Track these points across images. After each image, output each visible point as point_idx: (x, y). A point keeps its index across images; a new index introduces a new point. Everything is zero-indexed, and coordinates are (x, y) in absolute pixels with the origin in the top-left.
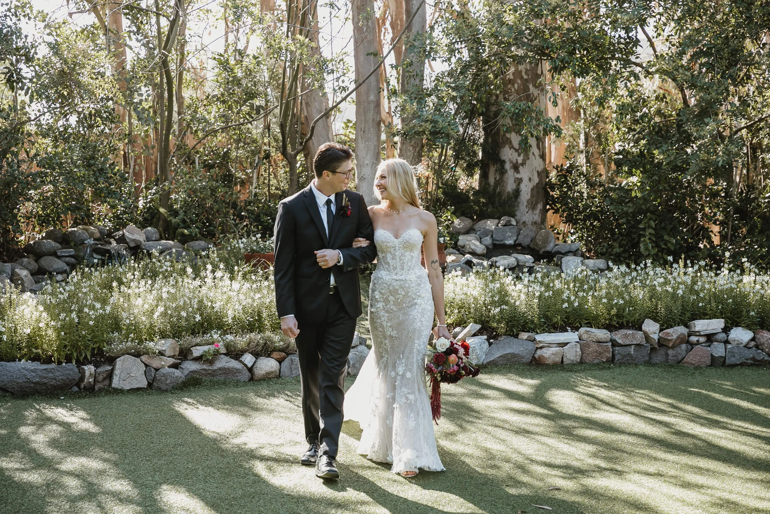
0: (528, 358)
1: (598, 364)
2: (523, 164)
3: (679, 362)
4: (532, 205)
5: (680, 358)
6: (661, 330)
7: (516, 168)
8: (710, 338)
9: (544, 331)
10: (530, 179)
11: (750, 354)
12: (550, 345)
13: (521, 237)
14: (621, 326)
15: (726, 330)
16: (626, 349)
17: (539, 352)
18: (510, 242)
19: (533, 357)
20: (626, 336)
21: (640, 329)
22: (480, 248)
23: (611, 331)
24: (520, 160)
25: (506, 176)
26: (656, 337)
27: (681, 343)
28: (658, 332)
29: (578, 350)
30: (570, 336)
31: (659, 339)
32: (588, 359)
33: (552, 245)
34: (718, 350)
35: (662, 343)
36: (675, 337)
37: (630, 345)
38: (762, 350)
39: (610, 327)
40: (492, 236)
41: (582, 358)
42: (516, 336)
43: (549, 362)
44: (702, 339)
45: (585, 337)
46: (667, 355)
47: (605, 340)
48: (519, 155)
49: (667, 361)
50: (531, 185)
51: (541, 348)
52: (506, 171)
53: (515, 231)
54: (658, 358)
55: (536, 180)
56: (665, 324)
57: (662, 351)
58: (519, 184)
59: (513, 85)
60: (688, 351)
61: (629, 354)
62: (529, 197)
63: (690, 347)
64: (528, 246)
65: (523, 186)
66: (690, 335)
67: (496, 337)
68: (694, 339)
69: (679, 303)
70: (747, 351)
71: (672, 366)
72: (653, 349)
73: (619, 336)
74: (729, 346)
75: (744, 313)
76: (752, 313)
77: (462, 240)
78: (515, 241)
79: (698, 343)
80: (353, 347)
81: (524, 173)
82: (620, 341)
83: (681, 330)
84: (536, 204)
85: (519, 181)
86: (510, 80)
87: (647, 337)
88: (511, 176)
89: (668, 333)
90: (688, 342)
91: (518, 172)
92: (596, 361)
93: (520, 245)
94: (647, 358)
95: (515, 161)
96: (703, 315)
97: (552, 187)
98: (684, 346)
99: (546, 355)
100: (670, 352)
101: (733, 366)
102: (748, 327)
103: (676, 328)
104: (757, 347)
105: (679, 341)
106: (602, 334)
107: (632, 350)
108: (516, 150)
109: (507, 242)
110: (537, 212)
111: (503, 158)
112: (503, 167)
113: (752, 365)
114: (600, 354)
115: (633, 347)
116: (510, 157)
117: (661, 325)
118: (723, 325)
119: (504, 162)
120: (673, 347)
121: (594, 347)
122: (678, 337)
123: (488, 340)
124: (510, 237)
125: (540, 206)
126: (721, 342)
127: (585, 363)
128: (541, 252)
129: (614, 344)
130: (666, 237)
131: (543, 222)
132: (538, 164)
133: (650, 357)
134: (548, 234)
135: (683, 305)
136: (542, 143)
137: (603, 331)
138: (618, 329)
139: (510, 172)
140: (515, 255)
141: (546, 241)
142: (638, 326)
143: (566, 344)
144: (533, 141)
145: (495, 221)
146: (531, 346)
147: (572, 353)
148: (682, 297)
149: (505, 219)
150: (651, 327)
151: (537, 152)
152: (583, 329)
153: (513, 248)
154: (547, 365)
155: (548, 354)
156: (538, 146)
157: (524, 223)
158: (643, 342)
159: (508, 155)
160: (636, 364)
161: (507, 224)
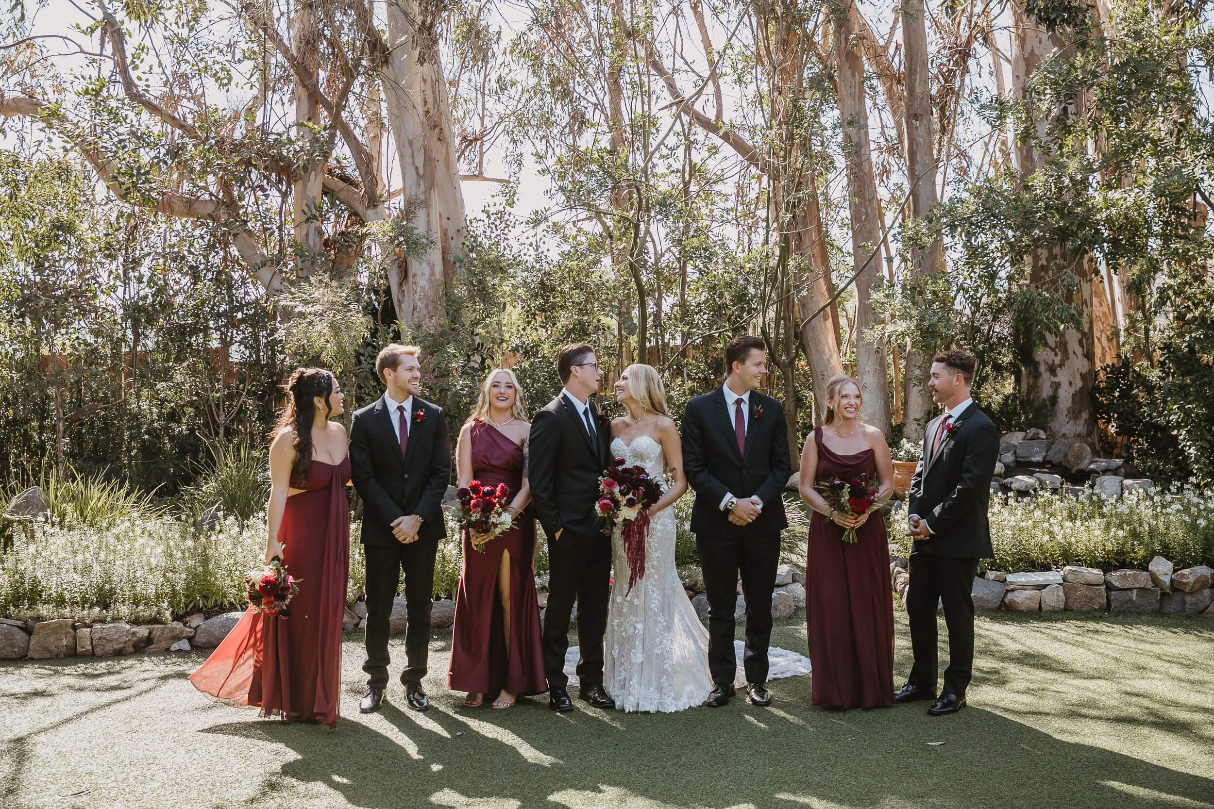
0: (996, 602)
1: (1088, 612)
2: (1061, 365)
3: (1202, 612)
4: (1074, 414)
5: (1202, 606)
6: (1175, 571)
7: (1052, 370)
9: (1019, 570)
10: (1070, 383)
12: (1024, 587)
13: (1051, 452)
14: (1123, 565)
16: (1125, 593)
17: (1010, 596)
18: (1038, 458)
19: (1003, 601)
21: (1146, 569)
23: (1105, 572)
24: (1057, 361)
25: (1041, 380)
26: (1167, 580)
27: (1203, 587)
28: (1170, 572)
29: (1061, 594)
30: (1053, 577)
31: (1172, 581)
32: (1076, 605)
33: (1087, 461)
35: (1176, 587)
36: (1192, 579)
37: (1131, 589)
39: (1106, 566)
40: (1015, 452)
41: (1066, 603)
43: (1023, 607)
45: (1070, 577)
46: (1184, 602)
47: (1095, 582)
48: (1056, 355)
49: (1183, 609)
50: (1072, 390)
51: (1013, 590)
52: (1040, 374)
53: (1043, 445)
54: (1172, 606)
55: (1079, 384)
56: (1181, 563)
57: (1177, 597)
58: (1056, 390)
59: (1047, 272)
60: (1212, 599)
61: (1131, 601)
62: (1069, 404)
64: (1060, 463)
65: (1061, 392)
69: (1200, 537)
71: (1189, 617)
72: (1164, 595)
73: (1115, 577)
78: (1044, 458)
80: (779, 586)
81: (1063, 376)
82: (1117, 584)
83: (1203, 571)
84: (1080, 412)
85: (1057, 386)
86: (1043, 267)
87: (1154, 579)
88: (1046, 379)
89: (1184, 575)
90: (1212, 586)
91: (1055, 375)
92: (1085, 609)
93: (1050, 462)
94: (1157, 606)
95: (1051, 362)
97: (1100, 391)
98: (1207, 592)
99: (1018, 600)
100: (1188, 599)
103: (1195, 568)
105: (1198, 585)
106: (1095, 574)
107: (1134, 595)
108: (1052, 349)
109: (1033, 459)
110: (1082, 422)
111: (1037, 359)
112: (1036, 370)
114: (1091, 599)
115: (1135, 591)
116: (1045, 357)
117: (1176, 565)
119: (1038, 363)
120: (1192, 593)
121: (1083, 590)
122: (1197, 581)
124: (1037, 453)
125: (1085, 415)
127: (1072, 610)
128: (1073, 471)
129: (1109, 587)
131: (1089, 434)
132: (1079, 364)
133: (1161, 605)
134: (1081, 449)
135: (1206, 539)
136: (1087, 340)
137: (1096, 571)
138: (1116, 568)
139: (1046, 375)
140: (1038, 475)
141: (1079, 457)
142: (1143, 566)
143: (1045, 586)
144: (1073, 337)
145: (1022, 434)
146: (999, 588)
147: (1053, 598)
148: (1206, 528)
149: (1032, 432)
150: (1162, 567)
151: (1079, 351)
152: (1068, 568)
153: (1041, 465)
154: (1020, 611)
155: (1020, 598)
156: (1080, 342)
157: (1064, 435)
158: (1150, 585)
159: (1042, 355)
160: (1140, 614)
161: (1035, 438)
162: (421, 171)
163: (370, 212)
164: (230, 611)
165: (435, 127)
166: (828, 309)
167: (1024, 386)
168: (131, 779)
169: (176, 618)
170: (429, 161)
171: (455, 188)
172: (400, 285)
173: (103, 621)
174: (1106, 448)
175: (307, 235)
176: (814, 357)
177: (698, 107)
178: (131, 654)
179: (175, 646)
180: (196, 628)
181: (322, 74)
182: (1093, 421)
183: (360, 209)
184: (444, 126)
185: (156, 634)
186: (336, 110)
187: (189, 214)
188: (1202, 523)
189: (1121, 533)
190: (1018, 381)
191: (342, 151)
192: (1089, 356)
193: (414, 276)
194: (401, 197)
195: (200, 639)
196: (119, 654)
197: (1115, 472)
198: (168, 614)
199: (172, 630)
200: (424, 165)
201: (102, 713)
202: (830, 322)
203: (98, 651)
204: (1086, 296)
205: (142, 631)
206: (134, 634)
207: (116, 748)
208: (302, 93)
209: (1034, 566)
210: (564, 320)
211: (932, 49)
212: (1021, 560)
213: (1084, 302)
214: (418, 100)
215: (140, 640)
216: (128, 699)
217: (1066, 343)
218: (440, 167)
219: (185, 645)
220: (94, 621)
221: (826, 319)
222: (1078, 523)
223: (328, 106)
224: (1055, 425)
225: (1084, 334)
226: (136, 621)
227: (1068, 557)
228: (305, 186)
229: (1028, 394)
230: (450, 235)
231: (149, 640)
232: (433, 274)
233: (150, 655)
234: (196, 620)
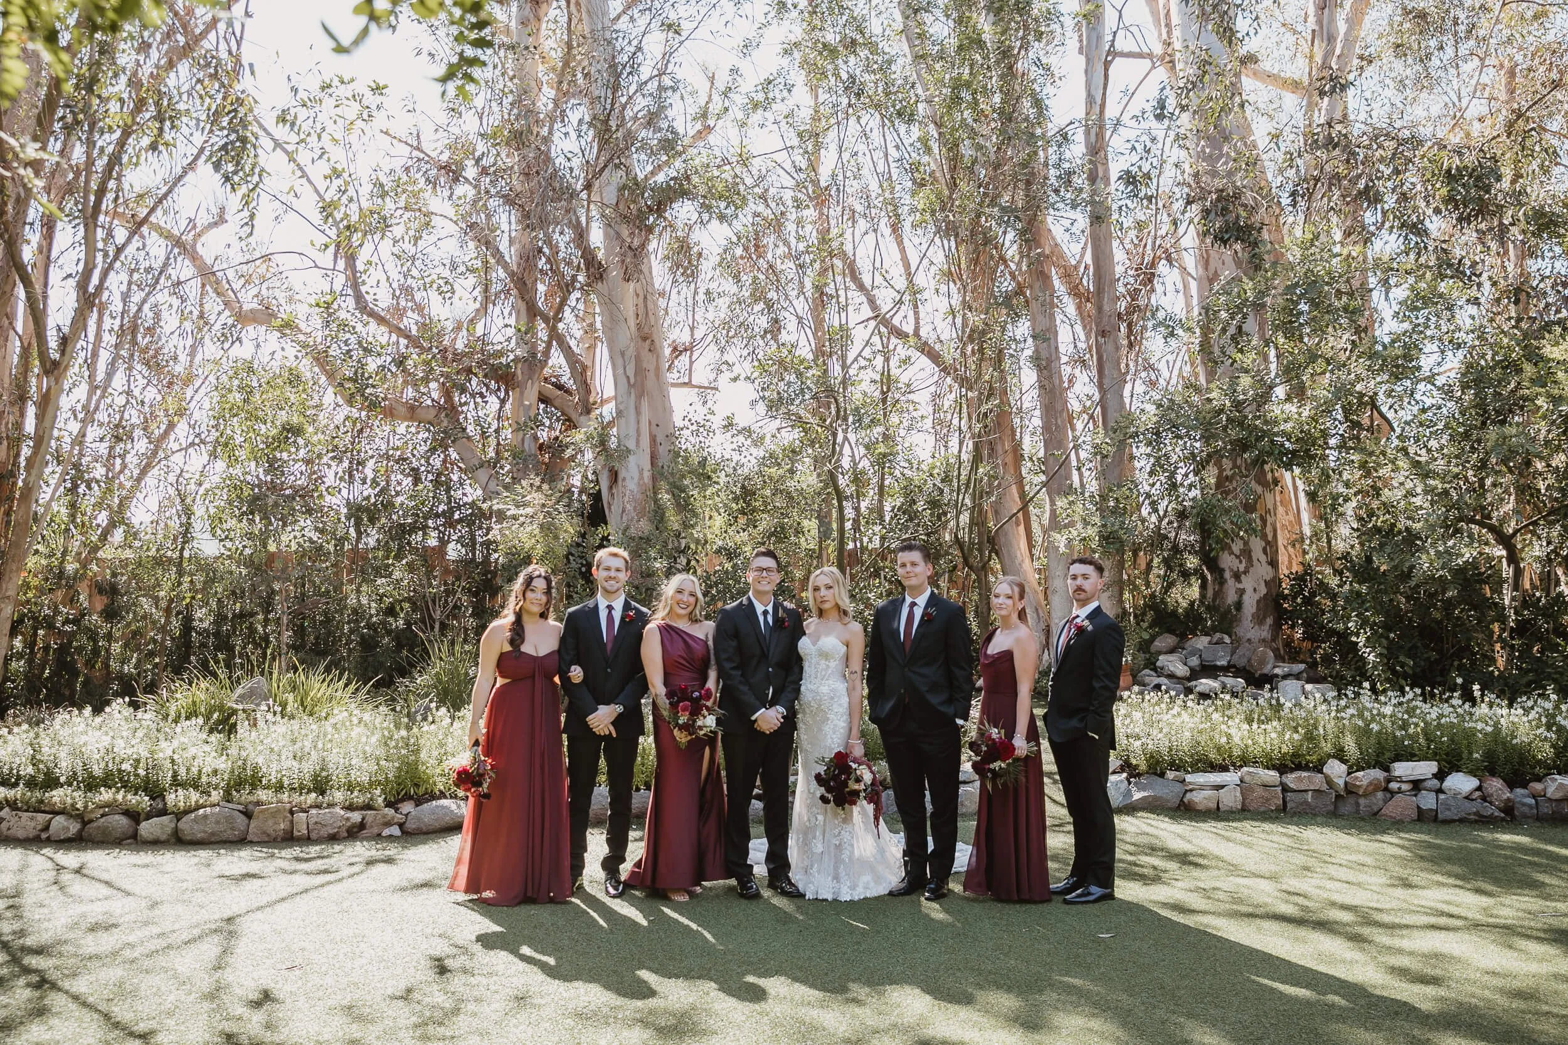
0: (1176, 802)
1: (1264, 813)
2: (1246, 572)
3: (1376, 814)
4: (1259, 620)
5: (1375, 809)
6: (1349, 774)
7: (1237, 576)
8: (1417, 785)
9: (1198, 770)
10: (1255, 590)
11: (1473, 807)
12: (1202, 788)
13: (1235, 657)
14: (1299, 767)
15: (1441, 776)
16: (1300, 795)
17: (1188, 795)
18: (1223, 663)
19: (1182, 801)
20: (1300, 779)
21: (1321, 771)
22: (1181, 670)
23: (1281, 774)
24: (1242, 568)
25: (1226, 586)
26: (1341, 782)
27: (1376, 790)
28: (1344, 775)
29: (1238, 794)
30: (1231, 778)
31: (1346, 783)
32: (1253, 806)
33: (1269, 666)
34: (1428, 801)
35: (1350, 790)
36: (1365, 783)
37: (1306, 791)
38: (1491, 803)
39: (1282, 768)
40: (1200, 656)
41: (1243, 804)
42: (1162, 775)
43: (1200, 807)
44: (1405, 787)
45: (1247, 779)
46: (1358, 804)
47: (1271, 784)
48: (1241, 562)
49: (1357, 811)
50: (1257, 597)
51: (1191, 791)
52: (1226, 581)
53: (1229, 650)
54: (1347, 808)
55: (1263, 590)
56: (1354, 767)
57: (1351, 800)
58: (1241, 596)
59: (1231, 482)
60: (1386, 801)
61: (1306, 802)
62: (1254, 610)
63: (1388, 795)
64: (1244, 668)
65: (1245, 597)
66: (1389, 781)
67: (1139, 775)
68: (1394, 786)
69: (1373, 740)
70: (1467, 803)
71: (1363, 819)
72: (1338, 797)
73: (1291, 779)
74: (1442, 796)
75: (1465, 755)
76: (1476, 755)
77: (1162, 660)
78: (1229, 662)
79: (1400, 791)
80: (965, 782)
81: (1247, 583)
82: (1292, 786)
83: (1377, 774)
84: (1265, 618)
85: (1241, 592)
86: (1227, 477)
87: (1329, 782)
88: (1231, 586)
89: (1357, 778)
90: (1386, 789)
91: (1240, 582)
92: (1261, 810)
93: (1234, 666)
94: (1332, 808)
95: (1235, 569)
96: (1409, 756)
97: (1285, 597)
98: (1380, 795)
99: (1196, 800)
100: (1362, 801)
101: (1446, 822)
102: (1472, 773)
103: (1368, 771)
104: (1484, 799)
105: (1372, 788)
106: (1272, 776)
107: (1309, 797)
108: (1237, 557)
109: (1218, 663)
110: (1267, 627)
111: (1222, 565)
112: (1222, 577)
113: (1476, 822)
114: (1268, 800)
115: (1310, 793)
116: (1230, 564)
117: (1350, 767)
118: (1435, 770)
119: (1223, 570)
120: (1365, 795)
121: (1259, 791)
122: (1370, 783)
123: (1128, 780)
124: (1222, 657)
125: (1269, 621)
126: (1430, 790)
127: (1249, 811)
128: (1255, 675)
129: (1285, 789)
130: (1402, 658)
131: (1273, 640)
132: (1266, 572)
133: (1336, 807)
134: (1264, 653)
135: (1379, 743)
136: (1271, 547)
137: (1272, 773)
138: (1292, 770)
139: (1231, 582)
140: (1223, 679)
141: (1263, 662)
142: (1318, 768)
143: (1223, 787)
144: (1256, 545)
145: (1208, 638)
146: (1178, 788)
147: (1231, 799)
148: (1379, 732)
149: (1218, 635)
150: (1336, 770)
151: (1263, 558)
152: (1245, 769)
153: (1225, 670)
154: (1199, 811)
155: (1199, 798)
156: (1265, 551)
157: (1249, 640)
158: (1325, 787)
159: (1228, 561)
160: (1315, 815)
161: (1220, 642)
162: (632, 381)
163: (583, 419)
164: (439, 798)
165: (644, 339)
166: (1020, 515)
167: (1210, 593)
168: (341, 956)
169: (389, 804)
170: (640, 371)
171: (665, 397)
172: (611, 488)
173: (318, 806)
174: (1291, 653)
175: (523, 440)
176: (1007, 561)
177: (896, 321)
178: (345, 838)
179: (386, 832)
180: (407, 815)
181: (541, 288)
182: (1277, 627)
183: (574, 416)
184: (655, 337)
185: (369, 820)
186: (553, 321)
187: (412, 419)
188: (1375, 727)
189: (1296, 736)
190: (1203, 587)
191: (557, 359)
192: (1273, 563)
193: (624, 479)
194: (612, 405)
195: (410, 825)
196: (333, 838)
197: (1297, 677)
198: (380, 800)
199: (384, 816)
200: (636, 375)
201: (315, 893)
202: (1022, 528)
203: (314, 836)
204: (1270, 506)
205: (356, 817)
206: (348, 819)
207: (328, 927)
208: (522, 306)
209: (1213, 767)
210: (765, 522)
211: (1119, 270)
212: (1199, 761)
213: (1268, 511)
214: (630, 313)
215: (354, 826)
216: (340, 880)
217: (1250, 551)
218: (651, 375)
219: (395, 831)
220: (311, 807)
221: (1018, 525)
222: (1255, 726)
223: (546, 320)
224: (1240, 631)
225: (1268, 543)
226: (350, 808)
227: (1245, 760)
228: (522, 393)
229: (1214, 600)
230: (658, 440)
231: (362, 826)
232: (641, 477)
233: (361, 841)
234: (407, 807)
